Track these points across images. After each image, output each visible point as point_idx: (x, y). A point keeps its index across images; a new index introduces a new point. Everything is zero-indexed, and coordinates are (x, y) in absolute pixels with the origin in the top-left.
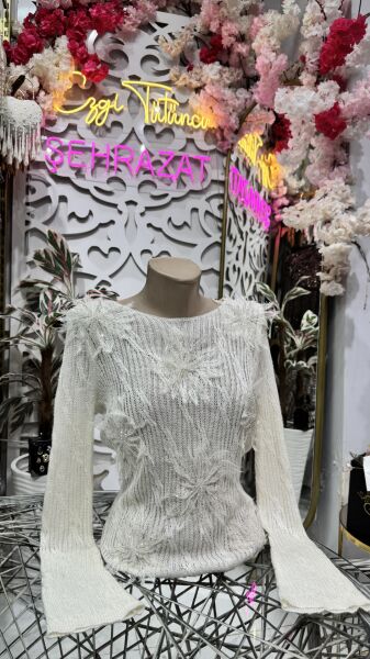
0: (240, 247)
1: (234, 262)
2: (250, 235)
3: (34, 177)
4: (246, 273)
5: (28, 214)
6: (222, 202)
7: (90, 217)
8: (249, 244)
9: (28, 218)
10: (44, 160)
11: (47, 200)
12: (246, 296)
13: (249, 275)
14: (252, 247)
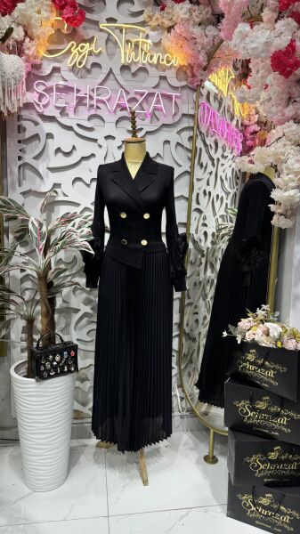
0: (211, 173)
1: (205, 187)
2: (222, 161)
3: (24, 117)
4: (218, 196)
5: (20, 150)
6: (191, 134)
7: (74, 152)
8: (221, 169)
9: (20, 154)
10: (32, 101)
11: (36, 137)
12: (217, 216)
13: (220, 197)
14: (224, 171)
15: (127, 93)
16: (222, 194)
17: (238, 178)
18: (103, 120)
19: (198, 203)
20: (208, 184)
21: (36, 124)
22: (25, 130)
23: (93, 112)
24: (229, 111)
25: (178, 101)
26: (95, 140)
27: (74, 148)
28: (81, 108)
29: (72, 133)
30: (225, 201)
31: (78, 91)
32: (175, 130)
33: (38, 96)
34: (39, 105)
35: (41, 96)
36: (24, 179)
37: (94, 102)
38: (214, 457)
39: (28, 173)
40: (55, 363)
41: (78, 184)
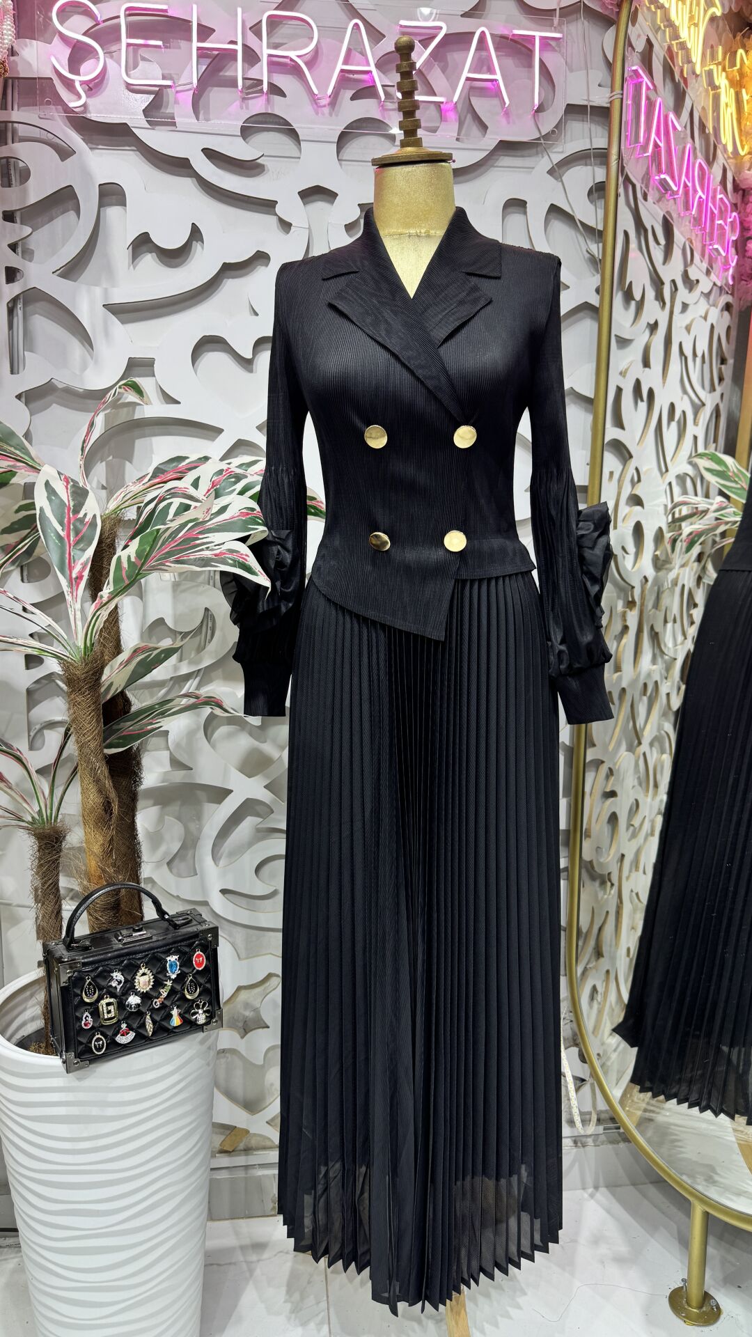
0: (653, 327)
1: (637, 371)
2: (683, 292)
3: (22, 130)
4: (672, 407)
5: (13, 247)
6: (600, 175)
7: (196, 246)
8: (680, 321)
9: (14, 260)
10: (49, 73)
11: (64, 199)
12: (671, 477)
13: (678, 414)
14: (688, 329)
15: (376, 35)
16: (683, 405)
17: (723, 361)
18: (293, 134)
19: (619, 423)
20: (646, 363)
21: (65, 153)
22: (25, 175)
23: (258, 105)
24: (703, 127)
25: (553, 61)
26: (267, 206)
27: (196, 234)
28: (216, 95)
29: (188, 183)
30: (691, 430)
31: (205, 32)
32: (544, 163)
33: (67, 51)
34: (69, 84)
35: (78, 54)
36: (29, 344)
37: (262, 72)
38: (706, 1297)
39: (43, 326)
40: (134, 1000)
41: (214, 360)
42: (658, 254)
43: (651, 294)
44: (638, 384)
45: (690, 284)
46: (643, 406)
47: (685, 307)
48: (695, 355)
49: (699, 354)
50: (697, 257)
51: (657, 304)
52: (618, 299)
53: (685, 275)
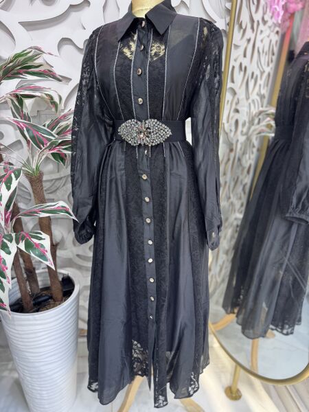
0: (249, 40)
1: (241, 59)
4: (253, 74)
8: (259, 37)
13: (255, 76)
14: (262, 41)
16: (257, 72)
17: (273, 54)
19: (233, 81)
20: (245, 56)
30: (259, 82)
38: (237, 390)
41: (67, 48)
42: (253, 8)
43: (249, 26)
44: (241, 64)
45: (265, 22)
46: (242, 73)
47: (262, 31)
48: (263, 52)
49: (265, 51)
50: (268, 10)
51: (251, 31)
52: (236, 27)
53: (263, 19)
